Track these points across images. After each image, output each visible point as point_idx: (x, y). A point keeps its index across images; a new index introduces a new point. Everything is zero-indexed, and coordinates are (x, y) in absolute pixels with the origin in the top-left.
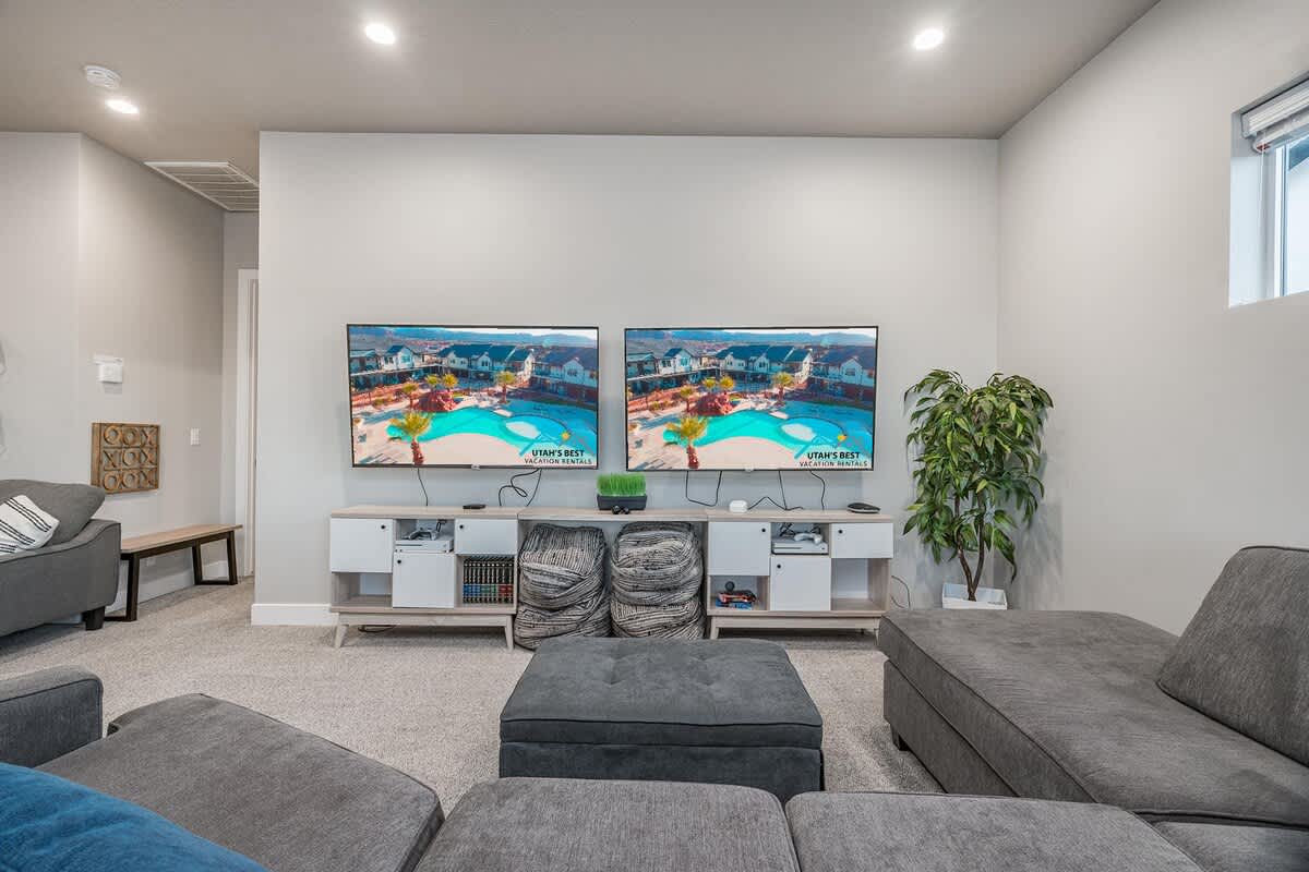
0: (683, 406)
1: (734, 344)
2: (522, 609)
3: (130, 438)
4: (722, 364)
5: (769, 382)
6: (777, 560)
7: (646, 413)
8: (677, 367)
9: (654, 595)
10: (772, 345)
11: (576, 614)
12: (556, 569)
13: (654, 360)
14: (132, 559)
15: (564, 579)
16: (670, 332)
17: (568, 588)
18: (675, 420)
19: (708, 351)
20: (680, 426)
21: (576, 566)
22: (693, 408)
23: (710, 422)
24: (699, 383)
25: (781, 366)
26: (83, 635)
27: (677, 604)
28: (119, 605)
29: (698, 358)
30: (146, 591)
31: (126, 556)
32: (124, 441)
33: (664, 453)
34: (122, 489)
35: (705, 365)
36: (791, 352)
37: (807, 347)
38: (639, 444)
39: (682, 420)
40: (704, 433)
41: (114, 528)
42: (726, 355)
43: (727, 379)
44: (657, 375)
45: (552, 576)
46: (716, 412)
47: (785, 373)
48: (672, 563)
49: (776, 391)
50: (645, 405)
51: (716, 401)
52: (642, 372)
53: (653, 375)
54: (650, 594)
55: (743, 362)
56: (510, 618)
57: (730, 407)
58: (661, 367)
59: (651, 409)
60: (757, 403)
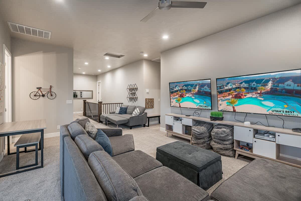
0: (231, 96)
1: (245, 80)
2: (193, 137)
3: (150, 100)
4: (242, 85)
5: (257, 89)
6: (255, 139)
7: (222, 98)
8: (229, 87)
9: (219, 141)
10: (257, 79)
11: (202, 141)
12: (197, 130)
13: (223, 86)
14: (149, 118)
15: (199, 133)
16: (227, 79)
17: (200, 135)
18: (229, 100)
19: (237, 82)
20: (230, 101)
21: (202, 131)
22: (234, 97)
23: (238, 100)
24: (235, 90)
25: (261, 85)
26: (143, 128)
27: (224, 144)
28: (147, 125)
29: (235, 84)
30: (150, 123)
31: (148, 117)
32: (149, 101)
33: (227, 107)
34: (149, 108)
35: (237, 86)
36: (264, 81)
37: (270, 79)
38: (221, 105)
39: (231, 99)
40: (237, 103)
41: (146, 113)
42: (243, 83)
43: (243, 89)
44: (224, 89)
45: (196, 131)
46: (240, 98)
47: (262, 87)
48: (222, 134)
49: (259, 92)
50: (221, 96)
51: (240, 95)
52: (220, 88)
53: (223, 89)
54: (218, 140)
55: (248, 84)
56: (191, 138)
57: (244, 96)
58: (225, 87)
59: (223, 97)
60: (253, 95)
